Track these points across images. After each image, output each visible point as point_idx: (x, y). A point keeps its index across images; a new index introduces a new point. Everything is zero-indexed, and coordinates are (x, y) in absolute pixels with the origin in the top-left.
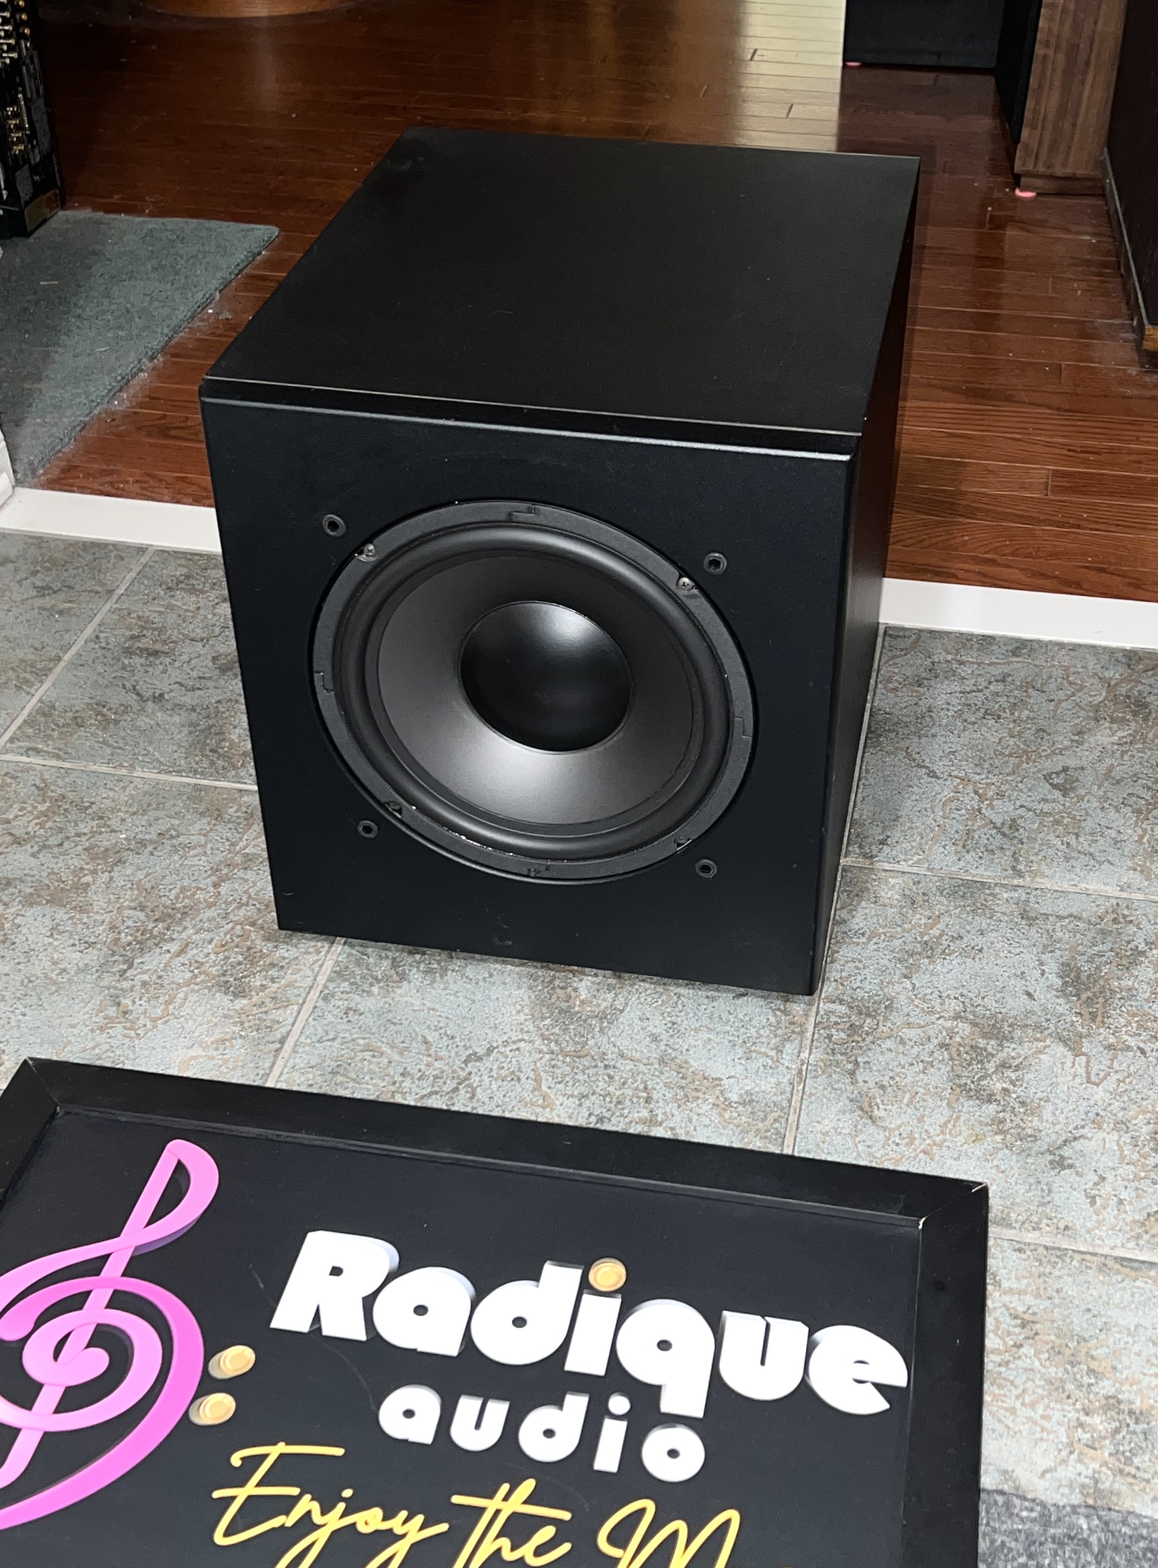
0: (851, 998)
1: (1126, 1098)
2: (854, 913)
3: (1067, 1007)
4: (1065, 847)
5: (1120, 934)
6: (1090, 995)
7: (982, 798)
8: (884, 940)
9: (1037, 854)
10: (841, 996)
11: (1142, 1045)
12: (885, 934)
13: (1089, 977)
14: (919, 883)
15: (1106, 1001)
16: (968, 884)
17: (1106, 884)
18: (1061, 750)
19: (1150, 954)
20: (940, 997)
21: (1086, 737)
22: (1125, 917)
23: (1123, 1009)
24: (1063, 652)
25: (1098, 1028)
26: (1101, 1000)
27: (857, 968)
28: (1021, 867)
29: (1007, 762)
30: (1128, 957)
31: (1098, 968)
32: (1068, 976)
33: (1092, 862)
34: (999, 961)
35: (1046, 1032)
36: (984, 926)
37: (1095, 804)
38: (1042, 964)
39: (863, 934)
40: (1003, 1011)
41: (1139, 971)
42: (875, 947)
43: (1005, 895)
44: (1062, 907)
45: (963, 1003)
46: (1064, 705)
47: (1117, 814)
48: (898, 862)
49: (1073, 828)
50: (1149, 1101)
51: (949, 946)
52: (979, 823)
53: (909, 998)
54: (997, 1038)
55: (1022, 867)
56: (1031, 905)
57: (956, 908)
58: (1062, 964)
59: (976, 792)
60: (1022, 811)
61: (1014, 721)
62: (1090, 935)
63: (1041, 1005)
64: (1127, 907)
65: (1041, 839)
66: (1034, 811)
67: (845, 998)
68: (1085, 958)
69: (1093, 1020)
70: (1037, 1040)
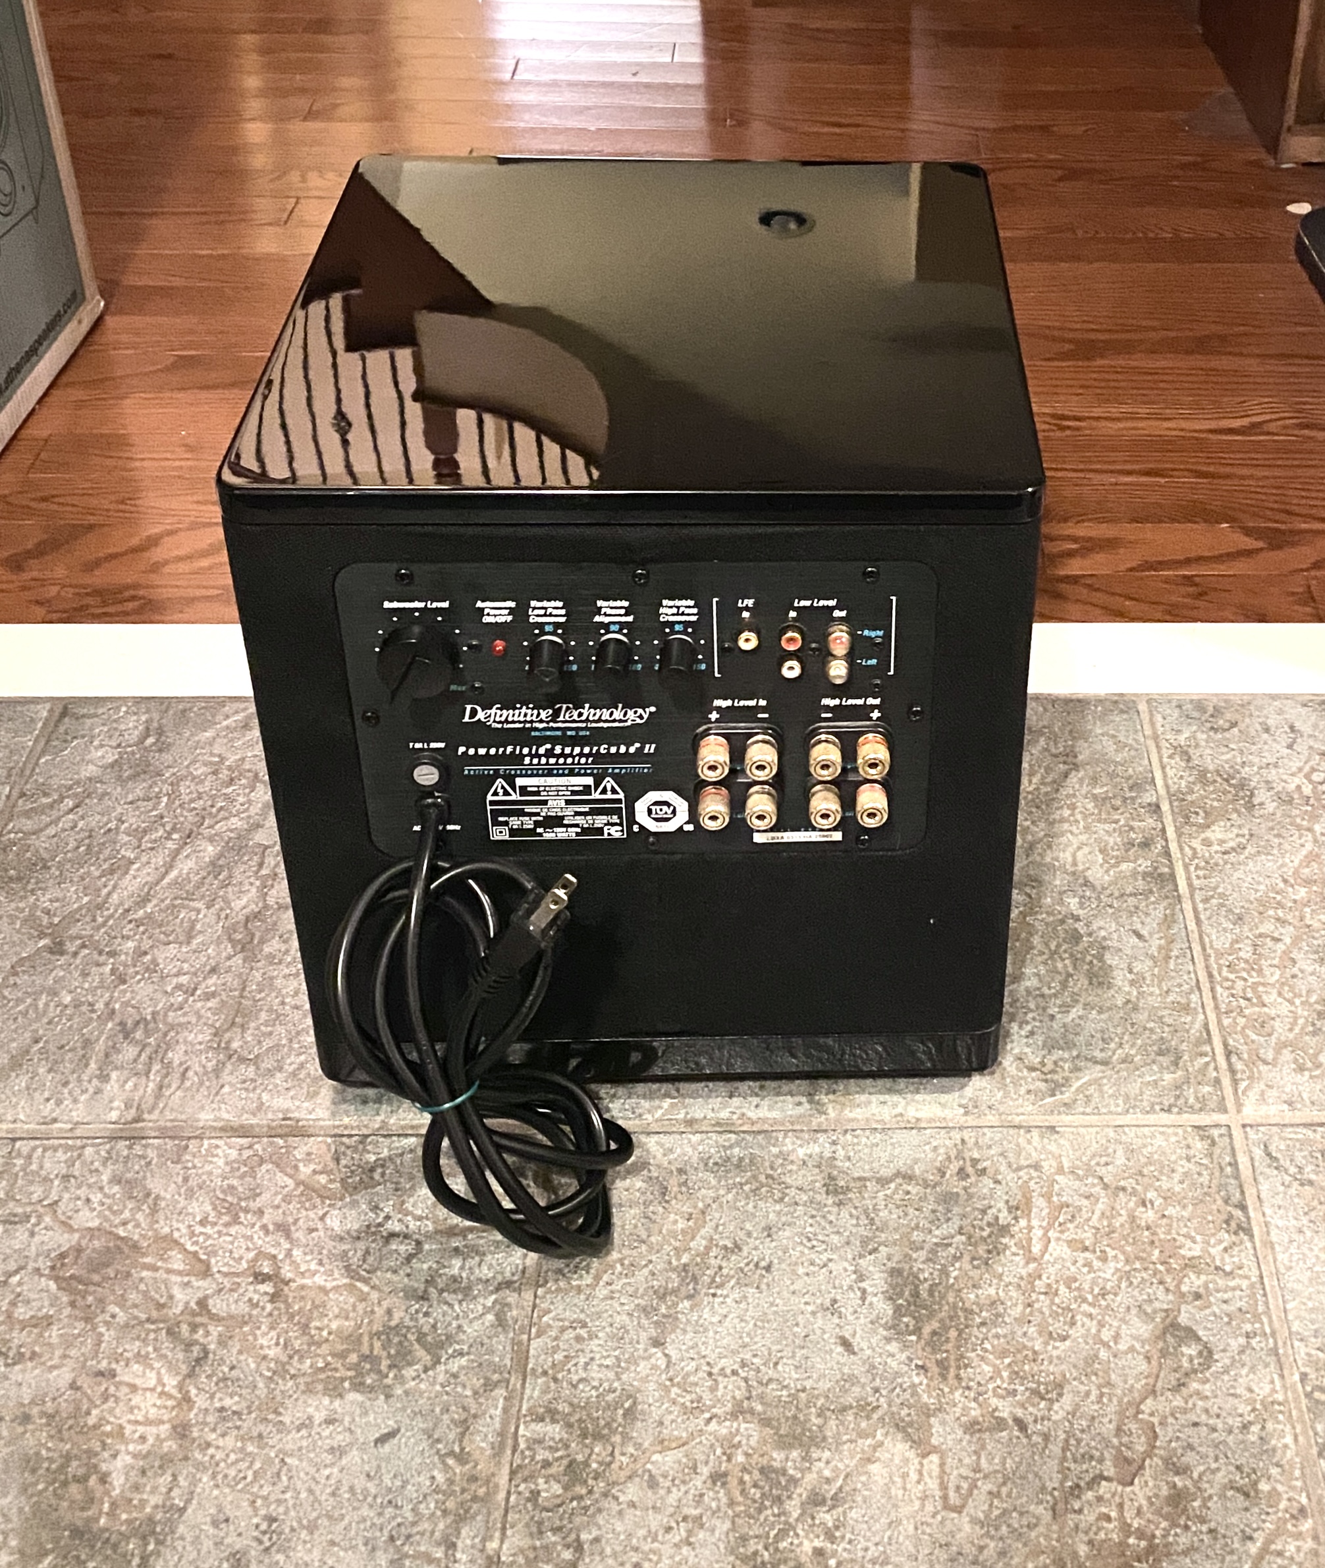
0: (570, 1404)
1: (1004, 1528)
3: (904, 1356)
5: (970, 1196)
6: (935, 1325)
8: (621, 1274)
10: (554, 1404)
11: (1020, 1413)
12: (622, 1260)
13: (931, 1293)
14: (674, 1148)
15: (960, 1332)
16: (745, 1138)
19: (1016, 1229)
20: (710, 1375)
22: (975, 1162)
23: (987, 1346)
25: (951, 1392)
26: (953, 1334)
27: (579, 1339)
30: (984, 1239)
31: (944, 1272)
32: (901, 1295)
34: (797, 1285)
35: (875, 1416)
36: (773, 1217)
38: (861, 1278)
40: (808, 1384)
41: (1004, 1265)
42: (607, 1291)
43: (801, 1152)
44: (883, 1159)
45: (747, 1380)
48: (643, 1114)
50: (1041, 1529)
51: (721, 1268)
53: (660, 1386)
54: (802, 1444)
56: (839, 1163)
57: (729, 1190)
58: (892, 1272)
62: (928, 1207)
63: (865, 1362)
64: (977, 1143)
68: (922, 1255)
69: (944, 1377)
70: (863, 1435)
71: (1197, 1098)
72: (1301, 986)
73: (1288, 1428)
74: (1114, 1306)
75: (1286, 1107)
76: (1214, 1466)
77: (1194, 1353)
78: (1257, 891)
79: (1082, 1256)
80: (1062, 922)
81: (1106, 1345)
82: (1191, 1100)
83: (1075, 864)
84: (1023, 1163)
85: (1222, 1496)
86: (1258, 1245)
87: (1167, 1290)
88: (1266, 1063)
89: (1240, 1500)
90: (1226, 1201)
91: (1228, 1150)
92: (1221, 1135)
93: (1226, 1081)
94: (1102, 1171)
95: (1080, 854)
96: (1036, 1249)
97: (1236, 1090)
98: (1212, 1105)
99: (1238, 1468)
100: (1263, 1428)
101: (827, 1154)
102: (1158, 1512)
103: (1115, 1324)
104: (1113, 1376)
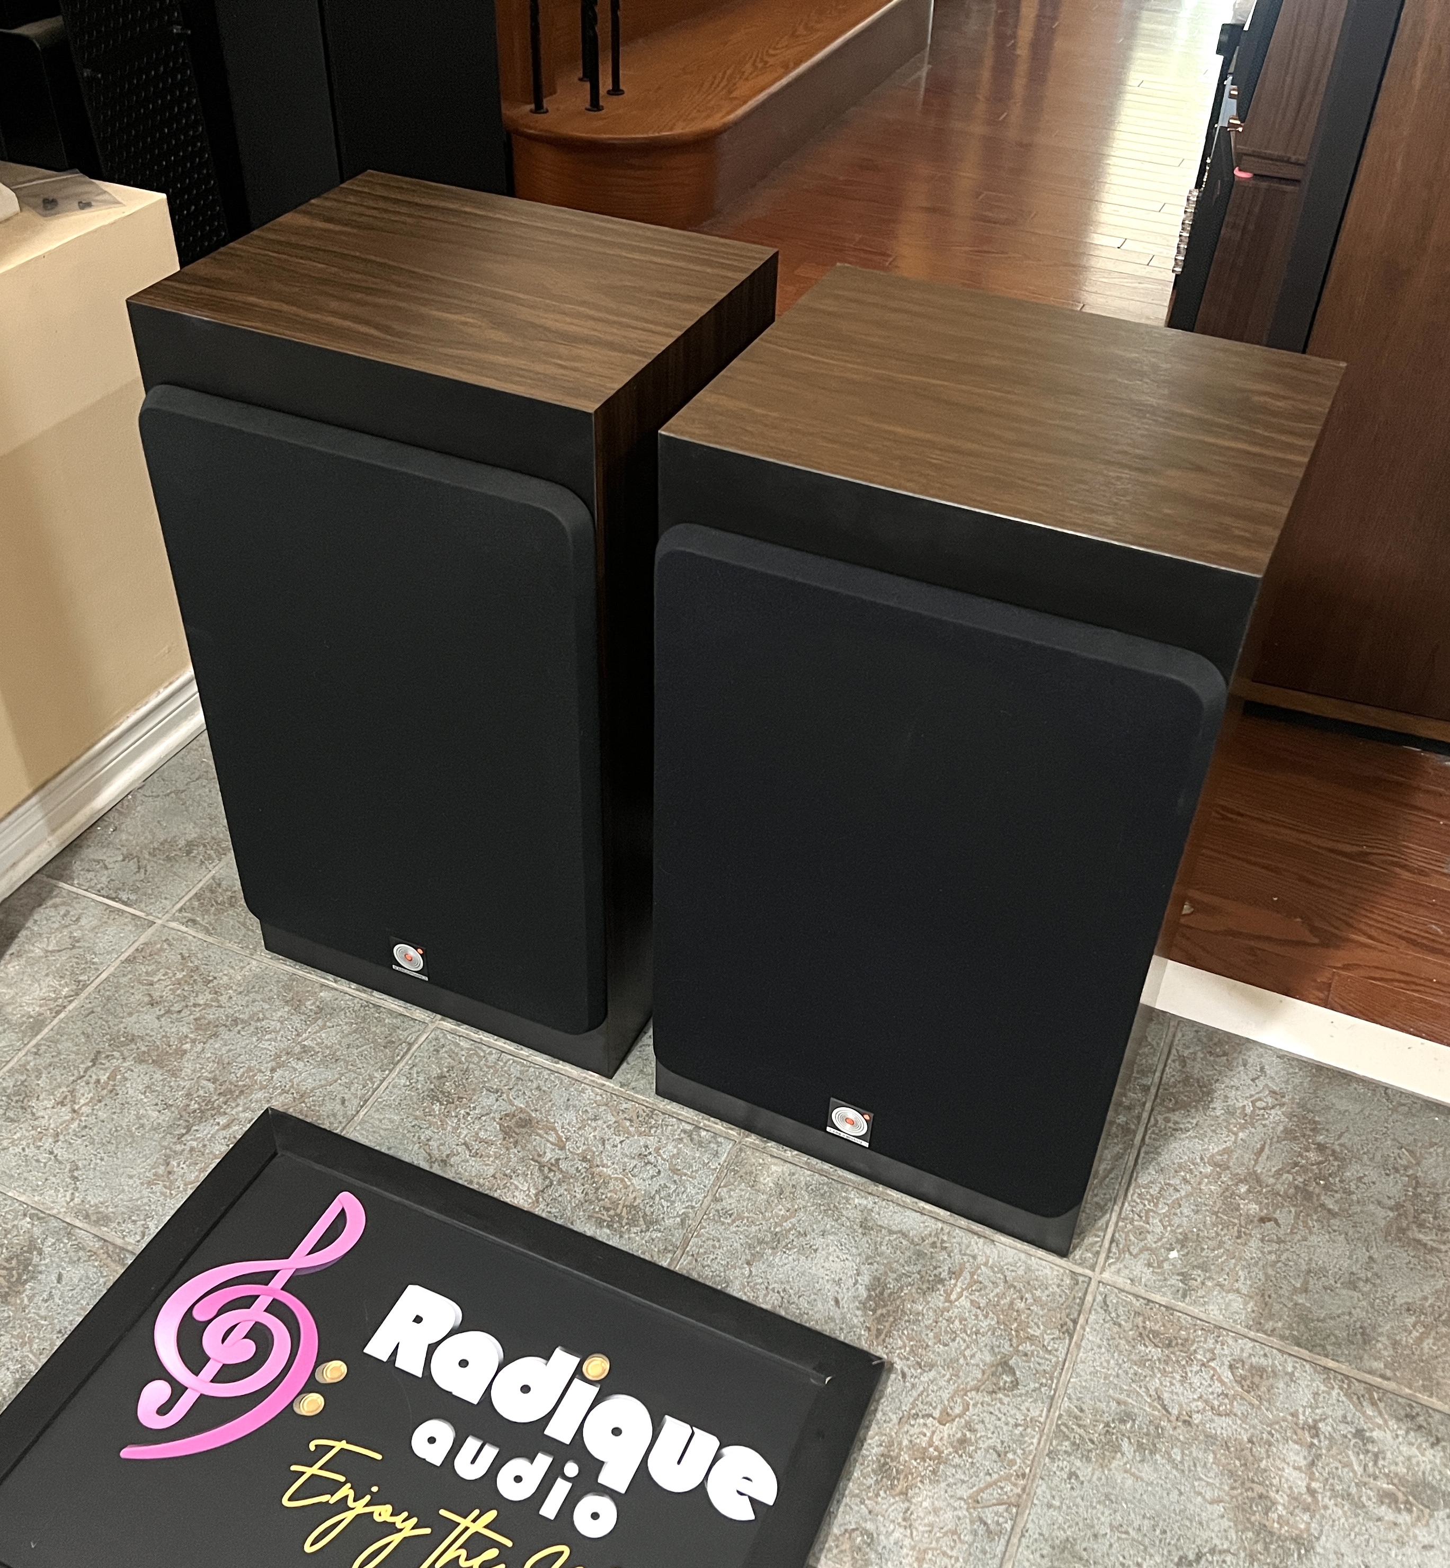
2: (731, 1194)
3: (862, 1320)
5: (932, 1258)
6: (884, 1311)
8: (745, 1224)
11: (906, 1369)
12: (748, 1218)
13: (891, 1294)
14: (794, 1174)
15: (895, 1320)
16: (832, 1183)
19: (948, 1283)
20: (767, 1288)
22: (943, 1241)
23: (906, 1332)
25: (878, 1345)
26: (891, 1319)
27: (714, 1246)
30: (928, 1281)
31: (901, 1289)
32: (874, 1290)
34: (826, 1265)
36: (828, 1227)
38: (859, 1274)
39: (731, 1215)
40: (810, 1313)
41: (933, 1298)
42: (735, 1229)
43: (857, 1201)
44: (898, 1221)
45: (782, 1298)
50: (890, 1425)
51: (793, 1241)
53: (742, 1284)
56: (872, 1214)
57: (812, 1206)
58: (875, 1277)
62: (908, 1254)
63: (842, 1314)
64: (949, 1233)
68: (895, 1275)
69: (877, 1337)
71: (1081, 1258)
72: (1176, 1221)
73: (1038, 1436)
74: (980, 1341)
75: (1129, 1281)
76: (990, 1435)
77: (1008, 1380)
78: (1181, 1158)
79: (974, 1310)
81: (965, 1356)
82: (1077, 1257)
84: (968, 1252)
85: (987, 1451)
86: (1073, 1344)
87: (1011, 1345)
88: (1131, 1254)
89: (995, 1456)
90: (1068, 1316)
91: (1083, 1291)
92: (1083, 1282)
93: (1103, 1256)
94: (1008, 1273)
96: (953, 1297)
97: (1106, 1261)
98: (1088, 1264)
99: (1002, 1442)
100: (1025, 1430)
101: (869, 1207)
102: (951, 1444)
103: (975, 1350)
104: (961, 1374)
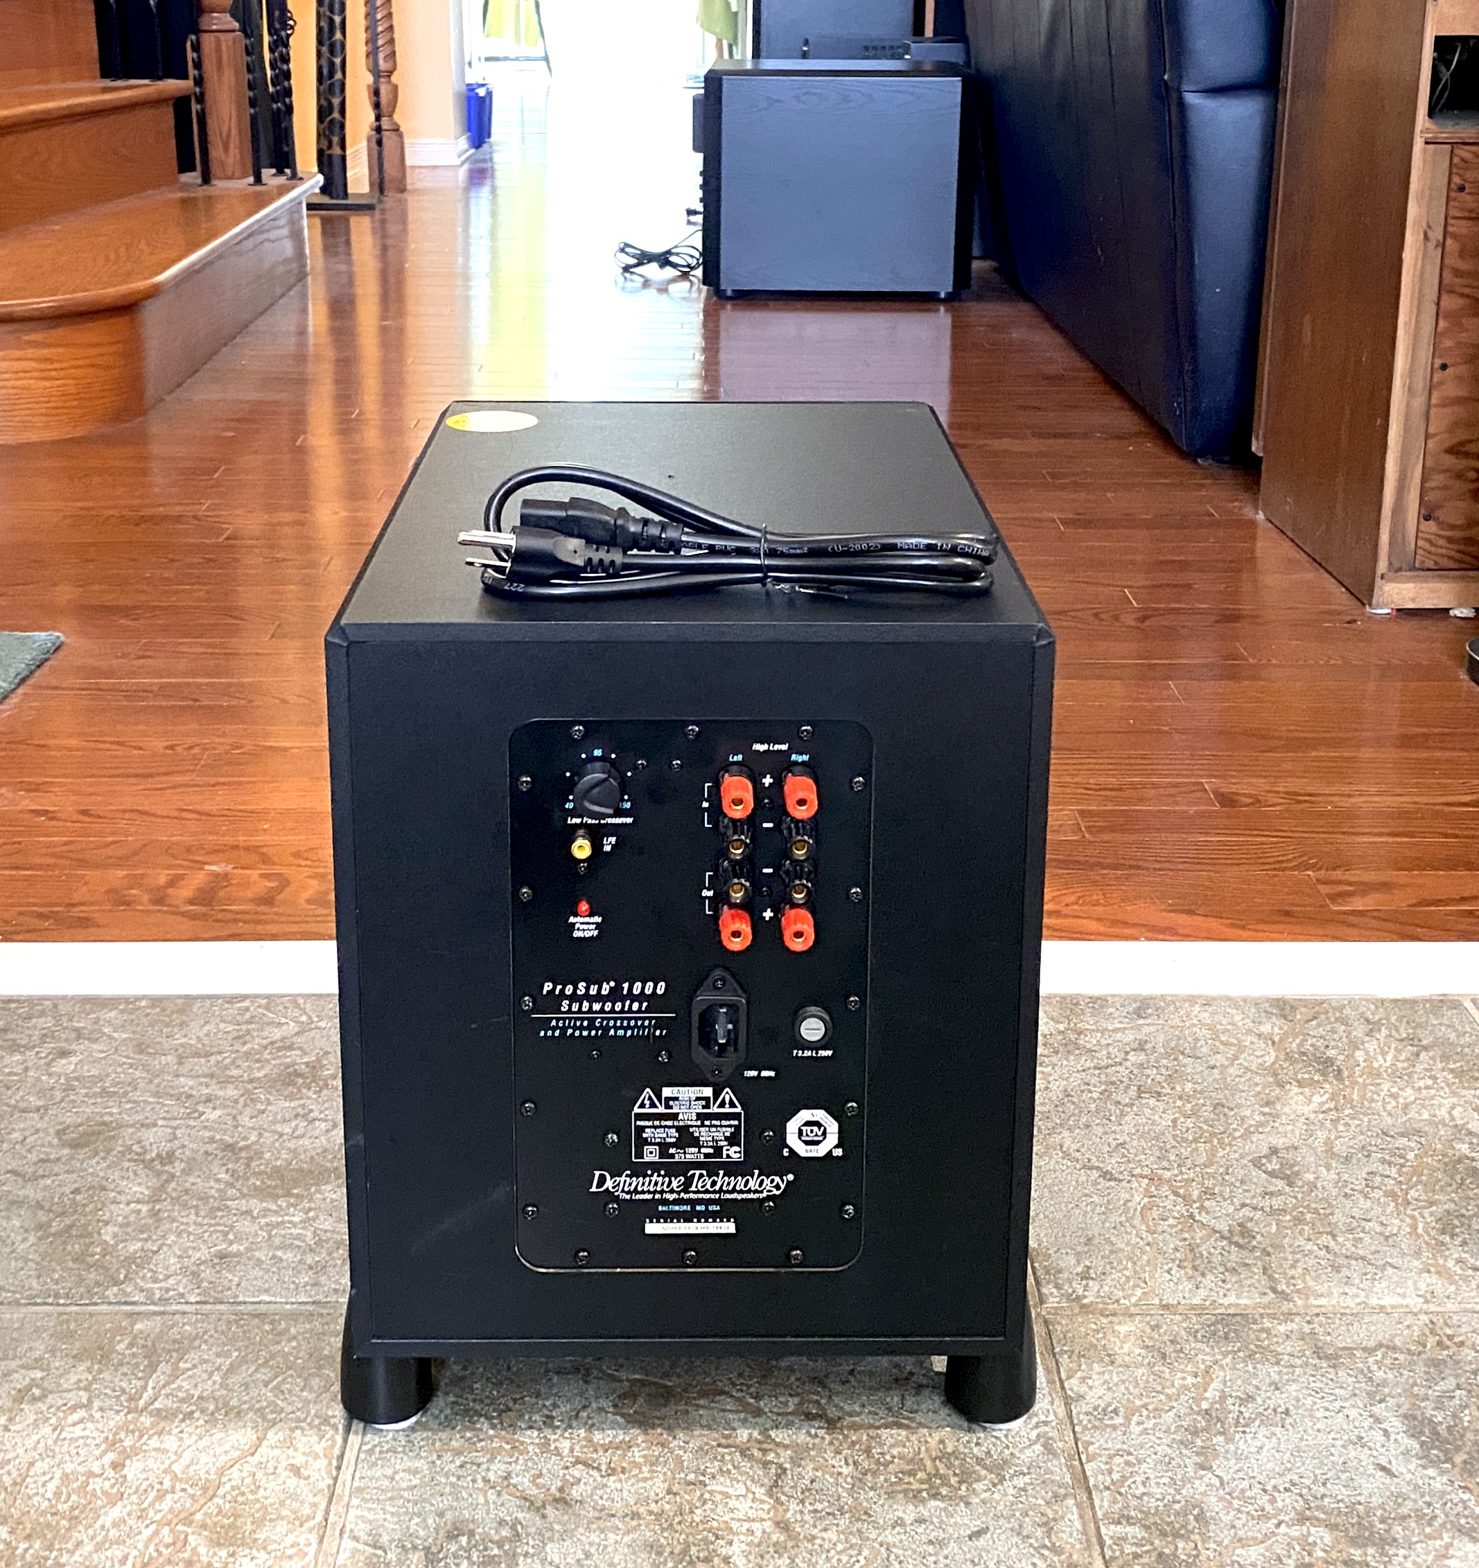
0: (1142, 1512)
2: (1090, 1382)
3: (1445, 1479)
4: (1323, 1252)
5: (1458, 1362)
6: (1465, 1457)
7: (1187, 1200)
8: (1148, 1416)
9: (1293, 1266)
10: (1126, 1513)
12: (1145, 1406)
13: (1450, 1430)
14: (1157, 1326)
16: (1223, 1319)
17: (1404, 1296)
18: (1257, 1126)
20: (1265, 1491)
21: (1278, 1107)
22: (1450, 1337)
24: (1197, 1008)
27: (1128, 1463)
28: (1282, 1287)
29: (1196, 1149)
31: (1454, 1416)
32: (1422, 1433)
33: (1370, 1269)
34: (1319, 1425)
35: (1436, 1524)
36: (1276, 1377)
37: (1334, 1192)
38: (1378, 1420)
39: (1115, 1411)
40: (1361, 1499)
42: (1139, 1429)
43: (1282, 1329)
44: (1361, 1334)
45: (1301, 1495)
46: (1231, 1071)
47: (1369, 1203)
48: (1117, 1301)
49: (1323, 1226)
51: (1241, 1413)
52: (1200, 1234)
53: (1221, 1499)
54: (1375, 1545)
55: (1284, 1287)
56: (1322, 1337)
57: (1225, 1354)
58: (1405, 1416)
59: (1176, 1194)
60: (1246, 1212)
61: (1180, 1098)
62: (1420, 1369)
63: (1408, 1483)
64: (1446, 1324)
65: (1290, 1246)
66: (1262, 1209)
67: (1132, 1513)
68: (1431, 1403)
70: (1429, 1537)
80: (1459, 1161)
83: (1453, 1119)
95: (1455, 1113)
101: (1307, 1329)
